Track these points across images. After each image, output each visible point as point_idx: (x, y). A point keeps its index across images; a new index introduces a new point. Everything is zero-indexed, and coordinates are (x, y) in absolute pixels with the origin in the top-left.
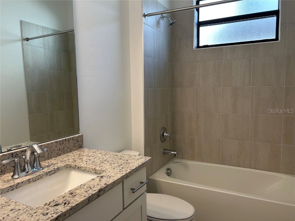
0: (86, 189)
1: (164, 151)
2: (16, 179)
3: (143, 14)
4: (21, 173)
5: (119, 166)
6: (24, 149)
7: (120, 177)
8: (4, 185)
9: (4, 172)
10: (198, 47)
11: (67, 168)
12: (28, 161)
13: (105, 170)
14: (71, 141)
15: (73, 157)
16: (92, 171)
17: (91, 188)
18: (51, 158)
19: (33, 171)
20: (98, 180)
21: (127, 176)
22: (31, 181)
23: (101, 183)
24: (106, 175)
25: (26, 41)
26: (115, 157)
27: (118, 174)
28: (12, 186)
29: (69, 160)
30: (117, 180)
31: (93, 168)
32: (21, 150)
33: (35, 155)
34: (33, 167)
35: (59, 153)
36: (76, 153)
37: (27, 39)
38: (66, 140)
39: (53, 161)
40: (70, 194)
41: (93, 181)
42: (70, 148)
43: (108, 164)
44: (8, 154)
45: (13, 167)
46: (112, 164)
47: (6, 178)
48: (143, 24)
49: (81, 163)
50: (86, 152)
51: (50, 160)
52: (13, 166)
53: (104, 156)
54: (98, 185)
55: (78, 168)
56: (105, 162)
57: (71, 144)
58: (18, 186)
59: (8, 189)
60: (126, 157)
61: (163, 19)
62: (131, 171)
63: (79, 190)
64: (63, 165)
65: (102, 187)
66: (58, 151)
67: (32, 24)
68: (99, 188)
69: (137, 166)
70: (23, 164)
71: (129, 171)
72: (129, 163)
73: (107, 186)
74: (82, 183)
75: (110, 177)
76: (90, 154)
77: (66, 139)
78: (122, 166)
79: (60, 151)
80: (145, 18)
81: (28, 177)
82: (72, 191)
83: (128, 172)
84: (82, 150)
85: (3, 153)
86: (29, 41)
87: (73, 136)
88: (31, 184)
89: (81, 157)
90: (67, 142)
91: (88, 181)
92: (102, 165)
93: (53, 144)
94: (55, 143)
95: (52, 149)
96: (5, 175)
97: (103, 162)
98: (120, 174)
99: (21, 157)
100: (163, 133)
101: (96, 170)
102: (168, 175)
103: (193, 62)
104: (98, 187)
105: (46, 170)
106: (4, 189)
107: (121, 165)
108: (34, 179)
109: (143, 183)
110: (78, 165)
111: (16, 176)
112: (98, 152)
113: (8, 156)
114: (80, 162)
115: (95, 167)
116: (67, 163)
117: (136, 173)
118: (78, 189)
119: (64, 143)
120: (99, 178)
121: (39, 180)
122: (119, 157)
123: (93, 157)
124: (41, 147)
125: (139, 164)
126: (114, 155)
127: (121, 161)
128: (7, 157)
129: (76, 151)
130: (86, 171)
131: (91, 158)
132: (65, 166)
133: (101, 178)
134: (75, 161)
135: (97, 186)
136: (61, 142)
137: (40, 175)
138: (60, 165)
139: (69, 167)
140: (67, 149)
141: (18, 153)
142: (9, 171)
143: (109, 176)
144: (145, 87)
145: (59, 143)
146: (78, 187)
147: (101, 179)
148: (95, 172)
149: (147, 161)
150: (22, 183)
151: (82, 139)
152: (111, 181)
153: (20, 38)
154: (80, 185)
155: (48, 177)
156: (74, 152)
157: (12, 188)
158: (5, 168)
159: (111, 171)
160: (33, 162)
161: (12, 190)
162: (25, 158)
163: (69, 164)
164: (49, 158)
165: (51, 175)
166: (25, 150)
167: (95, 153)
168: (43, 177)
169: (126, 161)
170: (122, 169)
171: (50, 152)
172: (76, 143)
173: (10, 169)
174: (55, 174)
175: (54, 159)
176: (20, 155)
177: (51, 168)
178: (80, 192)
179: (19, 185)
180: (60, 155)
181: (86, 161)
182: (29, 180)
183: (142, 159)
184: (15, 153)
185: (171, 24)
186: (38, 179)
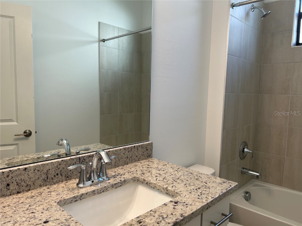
0: (157, 219)
1: (243, 170)
2: (81, 188)
3: (231, 3)
4: (87, 181)
5: (196, 189)
6: (92, 153)
7: (200, 207)
8: (68, 195)
9: (70, 177)
10: (298, 43)
11: (134, 181)
12: (94, 170)
13: (180, 193)
14: (140, 149)
15: (141, 168)
16: (163, 190)
17: (163, 218)
18: (118, 166)
19: (98, 181)
20: (171, 206)
21: (208, 206)
22: (95, 192)
23: (175, 213)
24: (181, 202)
25: (103, 42)
26: (189, 175)
27: (197, 201)
28: (76, 197)
29: (137, 171)
30: (196, 211)
31: (165, 187)
32: (89, 155)
33: (102, 163)
34: (99, 176)
35: (127, 161)
36: (144, 163)
37: (104, 41)
38: (135, 148)
39: (119, 170)
40: (138, 223)
41: (165, 208)
42: (139, 156)
43: (183, 185)
44: (76, 159)
45: (79, 173)
46: (188, 186)
47: (71, 185)
48: (230, 16)
49: (150, 177)
50: (156, 163)
51: (117, 169)
52: (79, 171)
53: (176, 172)
54: (172, 214)
55: (147, 183)
56: (178, 181)
57: (140, 153)
58: (81, 197)
59: (71, 199)
60: (203, 178)
61: (254, 11)
62: (213, 200)
63: (149, 218)
64: (131, 178)
65: (178, 219)
66: (126, 159)
67: (109, 25)
68: (174, 220)
69: (221, 194)
70: (89, 170)
71: (210, 199)
72: (209, 188)
73: (184, 218)
74: (153, 208)
75: (186, 204)
76: (160, 167)
77: (134, 146)
78: (200, 191)
79: (128, 159)
80: (233, 8)
81: (93, 188)
82: (140, 218)
83: (209, 201)
84: (151, 160)
85: (70, 157)
86: (105, 42)
87: (142, 143)
88: (95, 196)
89: (150, 169)
90: (136, 150)
91: (159, 206)
92: (175, 184)
93: (121, 151)
94: (124, 150)
95: (120, 156)
96: (71, 182)
97: (176, 180)
98: (199, 202)
99: (88, 163)
100: (244, 149)
101: (167, 191)
102: (247, 200)
103: (289, 63)
104: (172, 219)
105: (112, 181)
106: (68, 200)
107: (199, 188)
108: (99, 191)
109: (226, 216)
110: (147, 179)
111: (81, 185)
112: (169, 166)
113: (76, 160)
114: (148, 176)
115: (167, 186)
116: (135, 175)
117: (219, 202)
118: (148, 216)
119: (133, 151)
120: (173, 203)
121: (104, 193)
122: (194, 177)
123: (163, 172)
124: (109, 153)
125: (223, 191)
126: (188, 172)
127: (198, 182)
128: (74, 162)
129: (144, 161)
130: (156, 189)
131: (161, 172)
132: (132, 179)
133: (175, 204)
134: (144, 174)
135: (171, 216)
136: (130, 149)
137: (105, 187)
138: (127, 176)
139: (136, 181)
140: (135, 158)
141: (85, 158)
142: (76, 177)
143: (185, 202)
144: (226, 92)
145: (127, 150)
146: (148, 213)
147: (175, 206)
148: (167, 192)
149: (233, 187)
150: (87, 194)
151: (151, 147)
152: (188, 212)
153: (97, 40)
154: (150, 211)
155: (114, 190)
156: (142, 162)
157: (76, 199)
158: (71, 173)
159: (187, 196)
160: (99, 169)
161: (76, 201)
162: (92, 164)
163: (137, 176)
164: (116, 166)
165: (116, 188)
166: (93, 155)
167: (165, 166)
168: (108, 189)
169: (205, 184)
170: (201, 195)
171: (118, 160)
172: (145, 152)
173: (76, 175)
174: (121, 187)
175: (121, 167)
176: (87, 161)
177: (118, 180)
178: (150, 222)
179: (83, 197)
180: (128, 164)
181: (156, 176)
182: (94, 191)
183: (225, 184)
184: (83, 158)
185: (264, 16)
186: (103, 191)
